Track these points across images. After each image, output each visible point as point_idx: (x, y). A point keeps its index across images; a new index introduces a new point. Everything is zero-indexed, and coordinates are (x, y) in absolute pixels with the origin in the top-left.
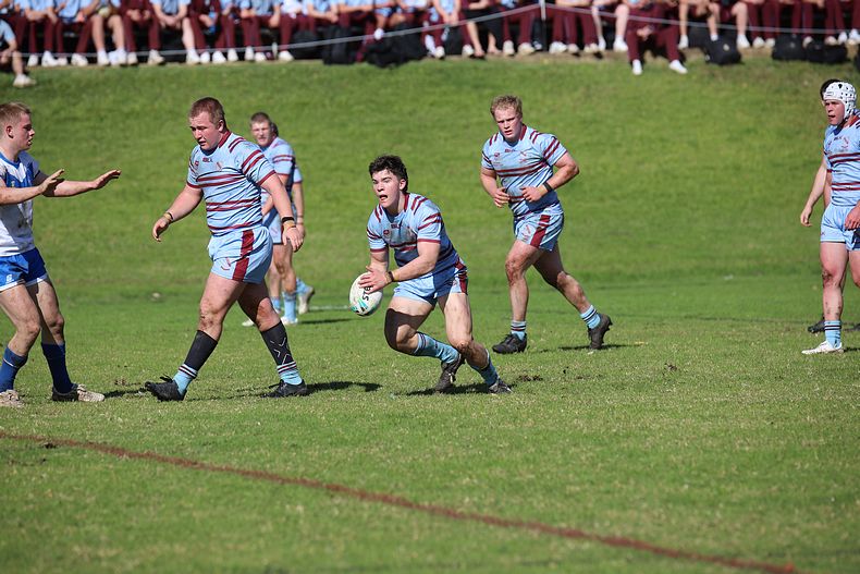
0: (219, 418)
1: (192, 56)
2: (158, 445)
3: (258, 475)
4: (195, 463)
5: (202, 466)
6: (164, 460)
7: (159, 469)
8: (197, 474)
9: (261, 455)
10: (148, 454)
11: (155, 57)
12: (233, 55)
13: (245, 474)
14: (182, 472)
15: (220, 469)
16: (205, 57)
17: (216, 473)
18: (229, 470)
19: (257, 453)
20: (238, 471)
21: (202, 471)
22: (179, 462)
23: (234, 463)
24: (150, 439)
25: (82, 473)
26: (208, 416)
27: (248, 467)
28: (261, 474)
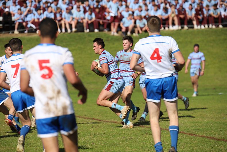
0: (201, 123)
1: (196, 27)
2: (185, 130)
3: (211, 138)
4: (194, 135)
5: (196, 135)
6: (186, 134)
7: (185, 136)
8: (195, 137)
9: (212, 133)
10: (182, 132)
11: (186, 27)
12: (206, 26)
13: (208, 138)
14: (191, 137)
15: (201, 136)
16: (199, 27)
17: (200, 137)
18: (204, 137)
19: (211, 132)
20: (206, 137)
21: (196, 137)
22: (190, 134)
23: (205, 135)
24: (182, 128)
25: (164, 137)
26: (198, 122)
27: (209, 136)
28: (212, 138)
